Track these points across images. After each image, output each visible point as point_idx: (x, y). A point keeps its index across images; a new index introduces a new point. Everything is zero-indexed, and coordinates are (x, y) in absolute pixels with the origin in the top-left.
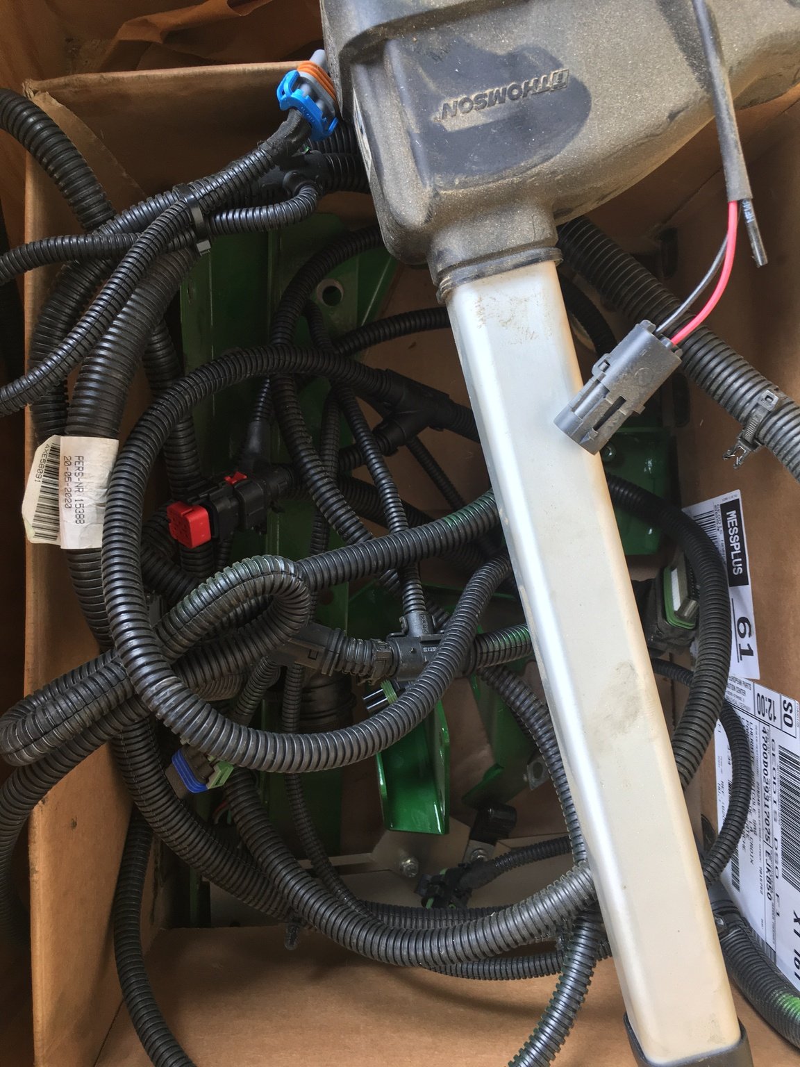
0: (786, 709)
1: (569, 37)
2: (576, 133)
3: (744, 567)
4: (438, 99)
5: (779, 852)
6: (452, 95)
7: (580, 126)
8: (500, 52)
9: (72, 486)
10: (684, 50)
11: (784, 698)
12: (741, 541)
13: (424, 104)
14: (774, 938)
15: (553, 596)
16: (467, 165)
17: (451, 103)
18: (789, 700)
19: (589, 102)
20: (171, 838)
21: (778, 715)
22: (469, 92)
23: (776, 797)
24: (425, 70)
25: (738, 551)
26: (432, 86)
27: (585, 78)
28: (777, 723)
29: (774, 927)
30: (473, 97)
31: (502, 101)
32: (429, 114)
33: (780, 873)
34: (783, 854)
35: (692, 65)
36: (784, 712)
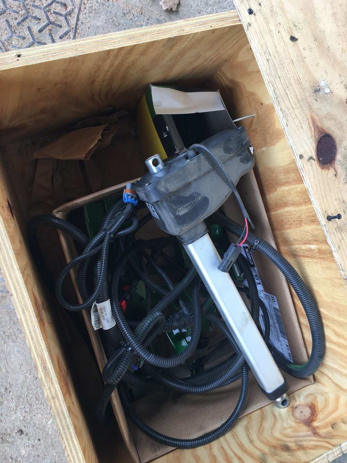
0: (273, 298)
1: (201, 188)
2: (207, 208)
3: (253, 263)
4: (176, 210)
5: (279, 331)
6: (180, 208)
7: (208, 206)
8: (187, 196)
9: (104, 315)
10: (225, 182)
11: (272, 295)
12: (251, 256)
13: (174, 211)
14: (282, 351)
15: (225, 304)
16: (186, 221)
17: (180, 209)
18: (273, 296)
19: (208, 200)
20: (132, 383)
21: (271, 299)
22: (183, 206)
23: (275, 318)
24: (172, 204)
25: (250, 259)
26: (175, 207)
27: (207, 196)
28: (271, 301)
29: (282, 348)
30: (184, 207)
31: (190, 206)
32: (176, 213)
33: (280, 335)
34: (280, 331)
35: (227, 185)
36: (272, 299)
